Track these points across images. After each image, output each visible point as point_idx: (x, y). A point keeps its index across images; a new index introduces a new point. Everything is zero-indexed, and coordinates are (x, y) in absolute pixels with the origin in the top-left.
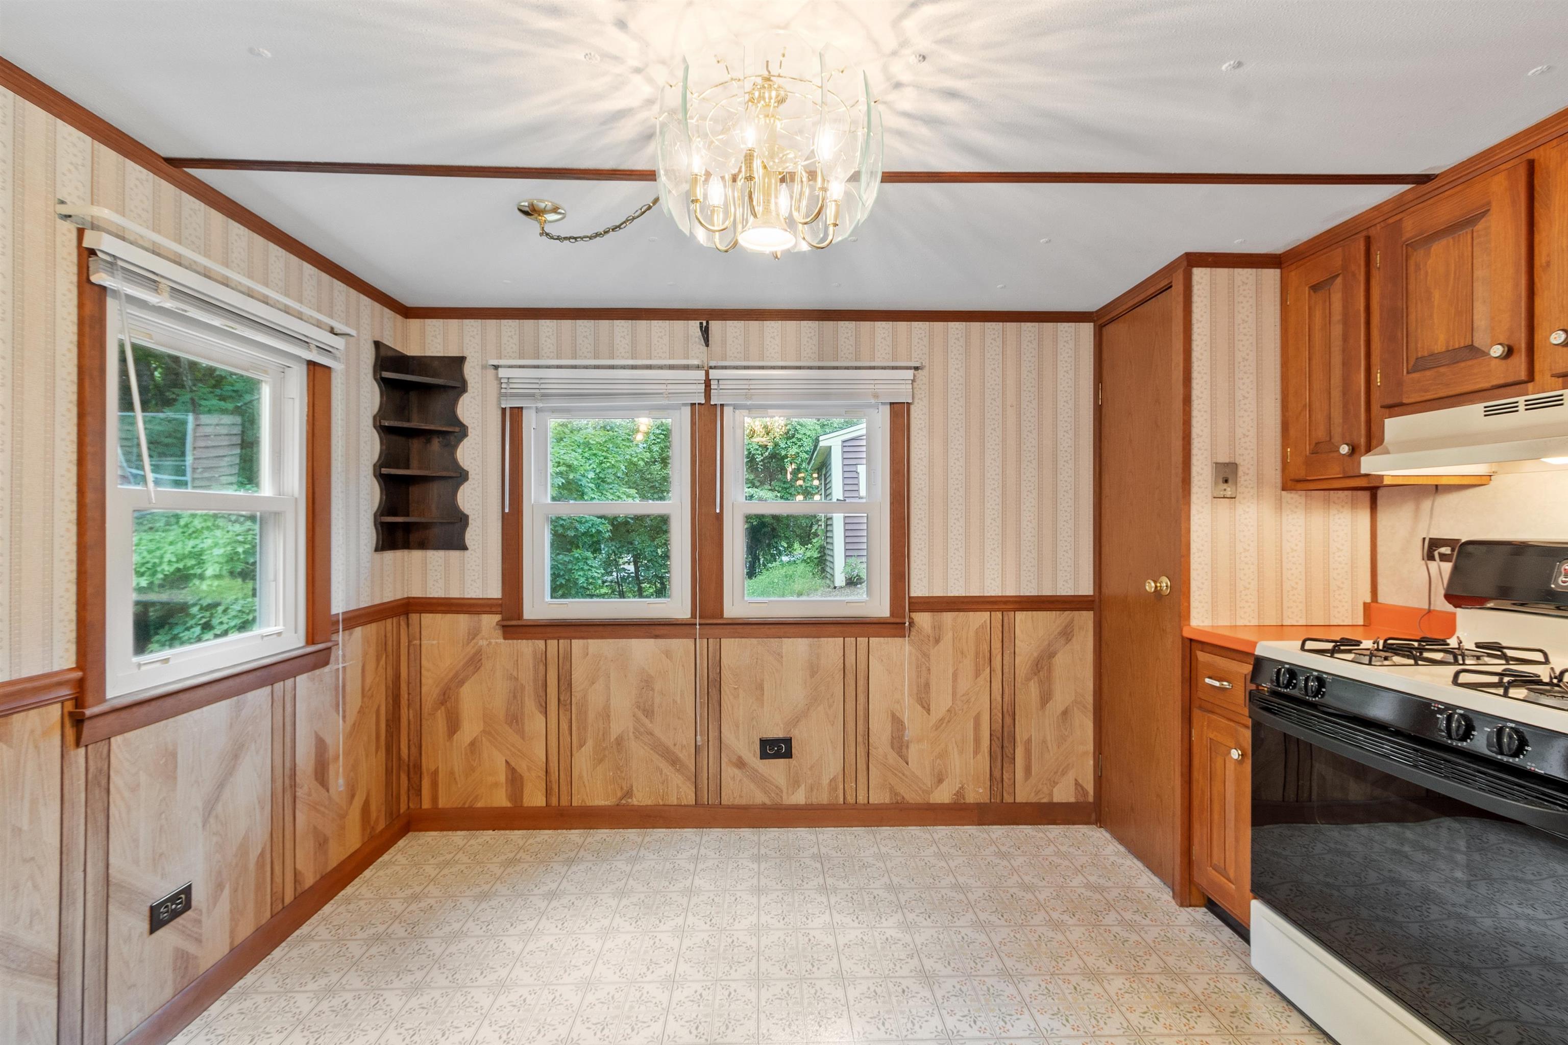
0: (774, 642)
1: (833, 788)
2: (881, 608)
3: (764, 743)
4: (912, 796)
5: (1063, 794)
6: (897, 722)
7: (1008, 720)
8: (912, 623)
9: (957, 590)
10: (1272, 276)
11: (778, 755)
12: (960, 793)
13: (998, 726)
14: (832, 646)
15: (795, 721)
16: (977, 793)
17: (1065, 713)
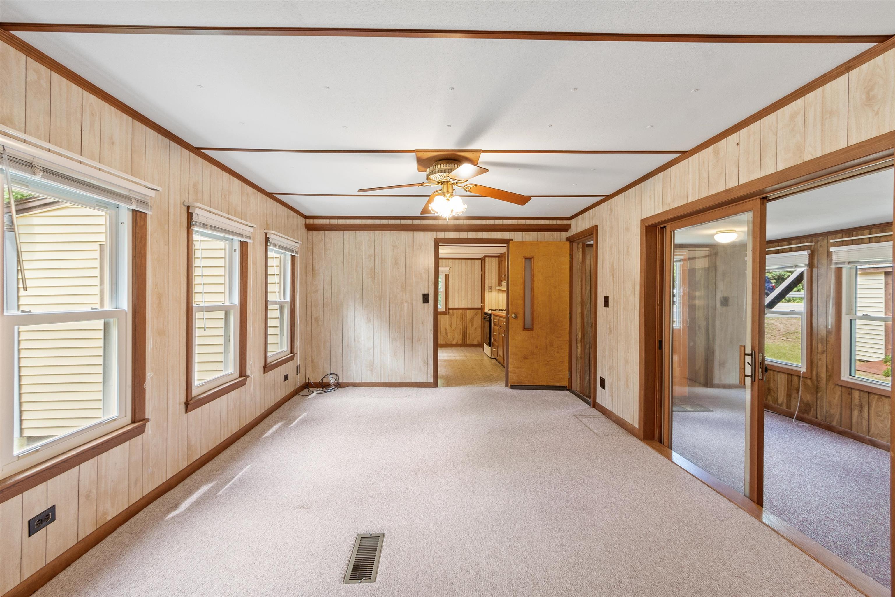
2: (444, 310)
4: (449, 343)
5: (475, 342)
6: (446, 329)
8: (449, 312)
9: (457, 307)
10: (497, 258)
12: (457, 342)
13: (464, 330)
16: (460, 342)
17: (476, 328)
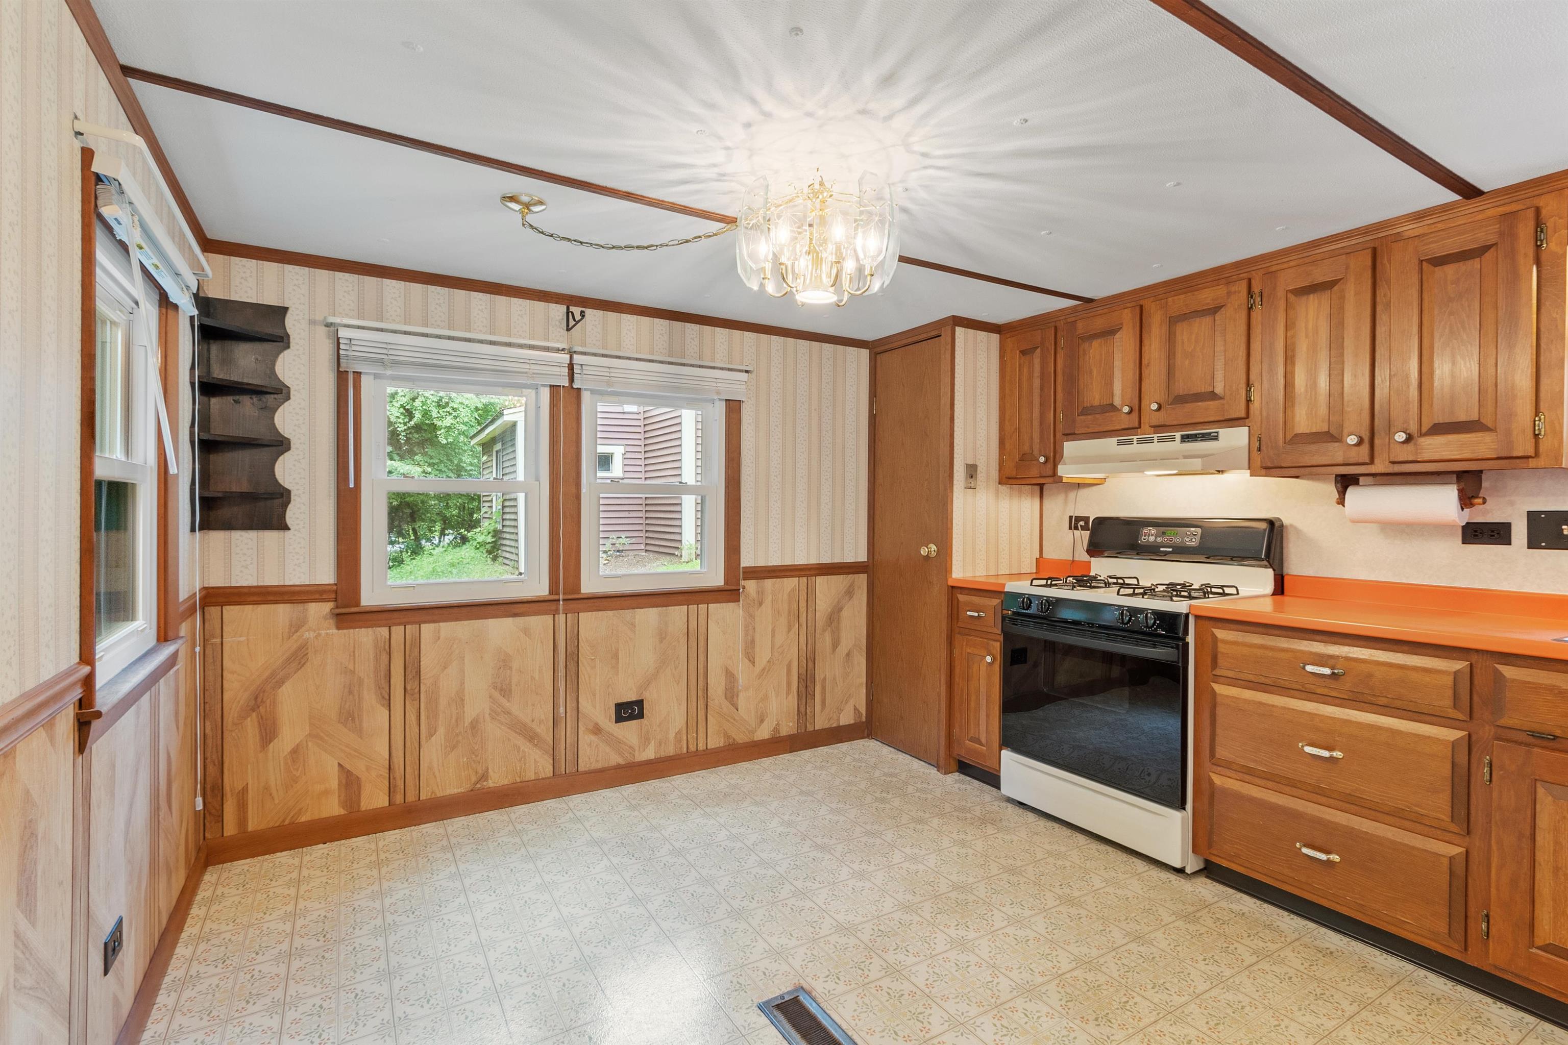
0: (627, 614)
1: (678, 740)
2: (717, 579)
3: (620, 707)
4: (741, 738)
5: (847, 718)
6: (730, 676)
7: (810, 664)
8: (743, 590)
9: (774, 560)
10: (995, 337)
11: (631, 717)
12: (776, 730)
13: (803, 671)
14: (677, 613)
15: (647, 683)
16: (788, 728)
17: (848, 655)
